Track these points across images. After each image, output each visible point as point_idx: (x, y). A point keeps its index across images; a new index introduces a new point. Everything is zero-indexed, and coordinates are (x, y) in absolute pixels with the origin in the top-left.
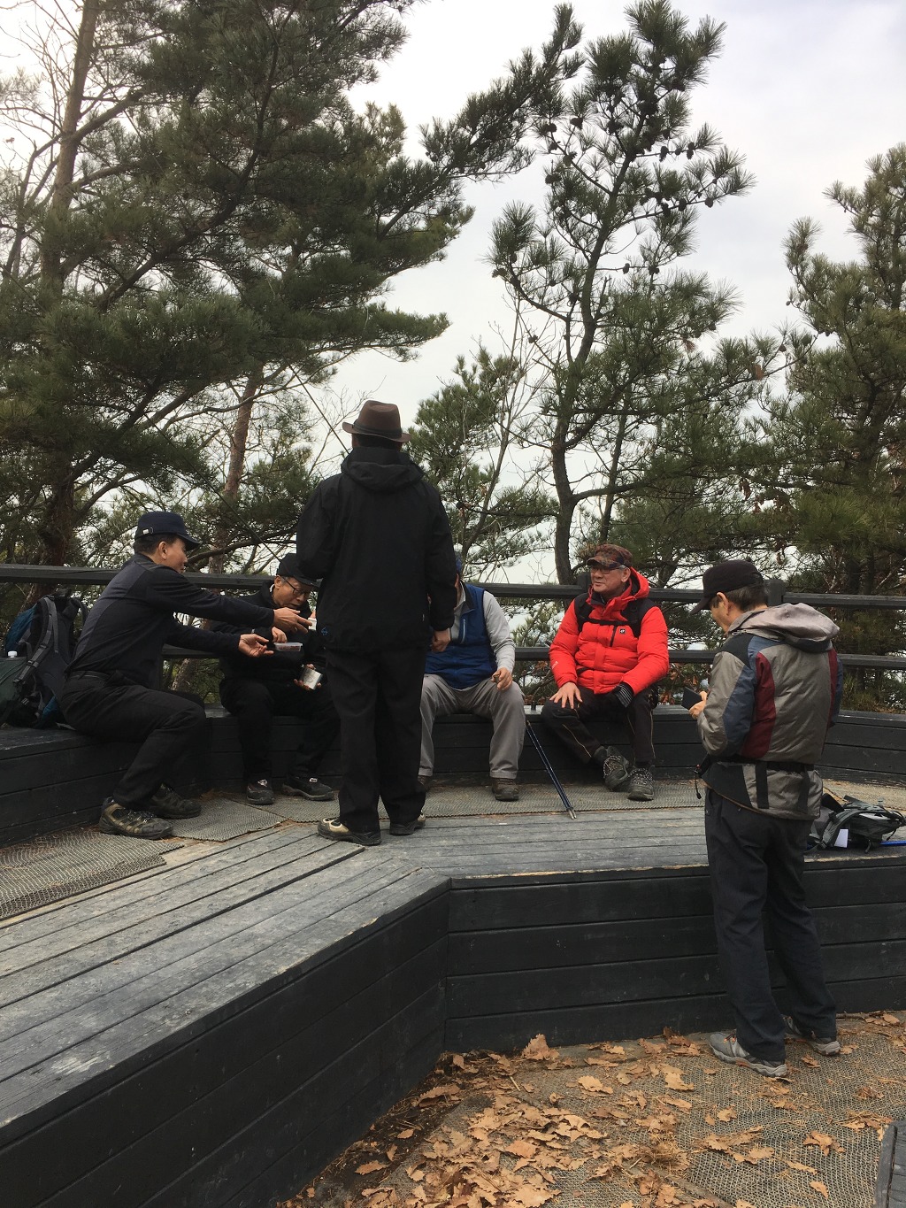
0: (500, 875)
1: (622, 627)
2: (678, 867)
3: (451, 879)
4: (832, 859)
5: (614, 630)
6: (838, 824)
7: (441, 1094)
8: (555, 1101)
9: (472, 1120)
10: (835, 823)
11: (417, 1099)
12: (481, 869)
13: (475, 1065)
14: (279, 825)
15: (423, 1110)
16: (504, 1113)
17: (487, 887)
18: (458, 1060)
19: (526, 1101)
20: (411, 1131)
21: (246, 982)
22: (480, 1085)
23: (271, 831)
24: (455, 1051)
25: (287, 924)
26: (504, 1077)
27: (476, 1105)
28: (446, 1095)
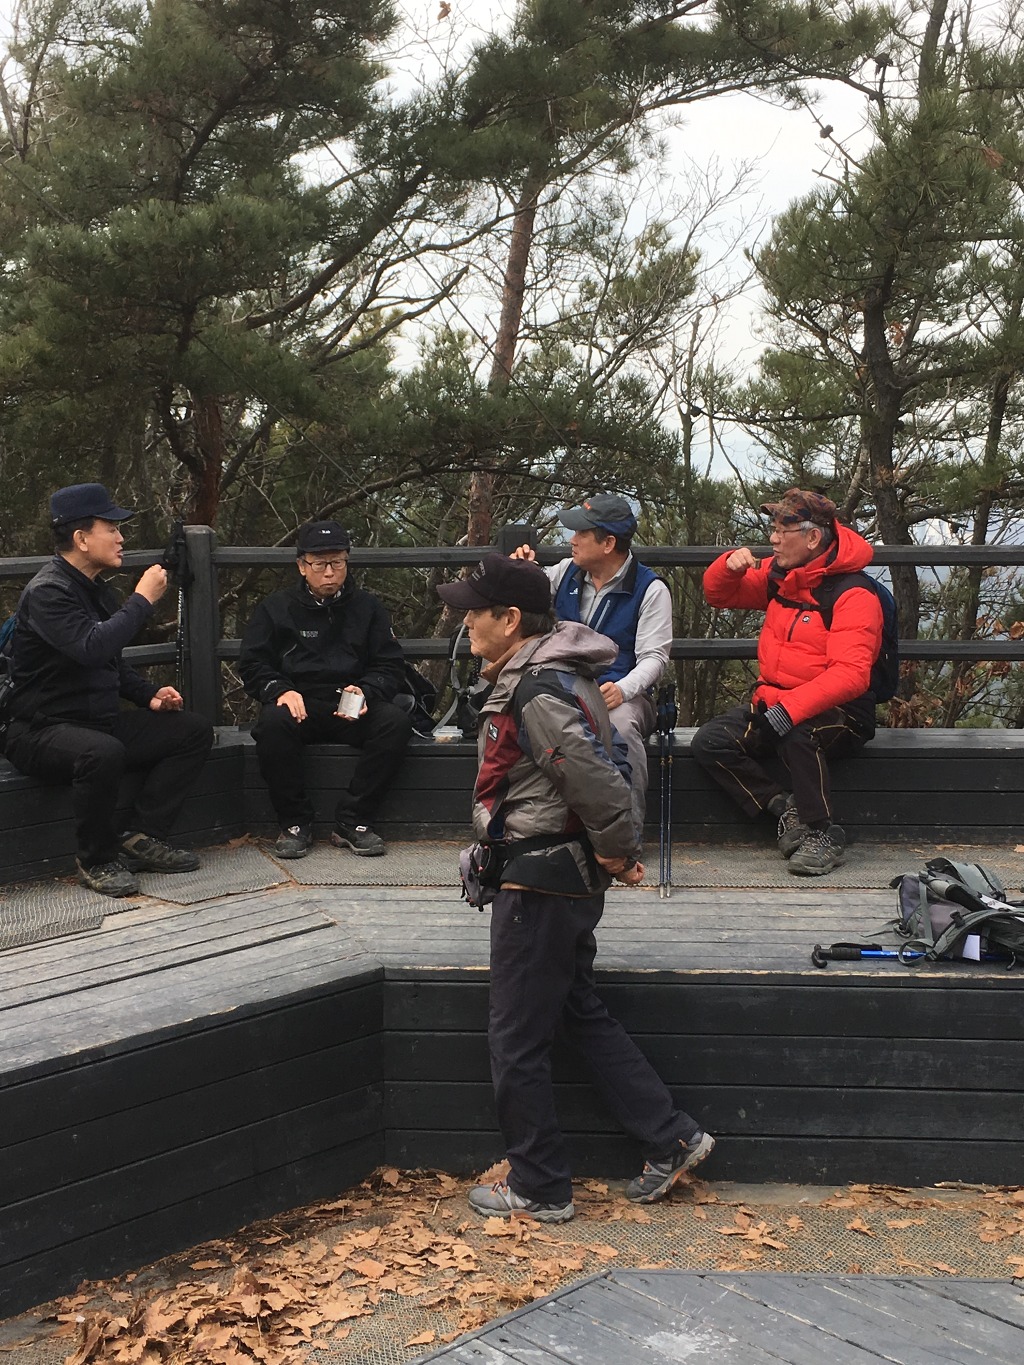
0: (448, 968)
1: (809, 613)
2: (698, 972)
3: (384, 968)
4: (939, 975)
5: (797, 616)
6: (962, 929)
7: (341, 1207)
8: (463, 1230)
9: (351, 1235)
10: (958, 927)
11: (317, 1209)
12: (436, 958)
13: (415, 1184)
14: (275, 887)
15: (312, 1221)
16: (392, 1233)
17: (430, 981)
18: (391, 1176)
19: (429, 1226)
20: (279, 1238)
21: (30, 1058)
22: (395, 1204)
23: (257, 894)
24: (394, 1166)
25: (139, 1006)
26: (430, 1199)
27: (369, 1222)
28: (347, 1209)
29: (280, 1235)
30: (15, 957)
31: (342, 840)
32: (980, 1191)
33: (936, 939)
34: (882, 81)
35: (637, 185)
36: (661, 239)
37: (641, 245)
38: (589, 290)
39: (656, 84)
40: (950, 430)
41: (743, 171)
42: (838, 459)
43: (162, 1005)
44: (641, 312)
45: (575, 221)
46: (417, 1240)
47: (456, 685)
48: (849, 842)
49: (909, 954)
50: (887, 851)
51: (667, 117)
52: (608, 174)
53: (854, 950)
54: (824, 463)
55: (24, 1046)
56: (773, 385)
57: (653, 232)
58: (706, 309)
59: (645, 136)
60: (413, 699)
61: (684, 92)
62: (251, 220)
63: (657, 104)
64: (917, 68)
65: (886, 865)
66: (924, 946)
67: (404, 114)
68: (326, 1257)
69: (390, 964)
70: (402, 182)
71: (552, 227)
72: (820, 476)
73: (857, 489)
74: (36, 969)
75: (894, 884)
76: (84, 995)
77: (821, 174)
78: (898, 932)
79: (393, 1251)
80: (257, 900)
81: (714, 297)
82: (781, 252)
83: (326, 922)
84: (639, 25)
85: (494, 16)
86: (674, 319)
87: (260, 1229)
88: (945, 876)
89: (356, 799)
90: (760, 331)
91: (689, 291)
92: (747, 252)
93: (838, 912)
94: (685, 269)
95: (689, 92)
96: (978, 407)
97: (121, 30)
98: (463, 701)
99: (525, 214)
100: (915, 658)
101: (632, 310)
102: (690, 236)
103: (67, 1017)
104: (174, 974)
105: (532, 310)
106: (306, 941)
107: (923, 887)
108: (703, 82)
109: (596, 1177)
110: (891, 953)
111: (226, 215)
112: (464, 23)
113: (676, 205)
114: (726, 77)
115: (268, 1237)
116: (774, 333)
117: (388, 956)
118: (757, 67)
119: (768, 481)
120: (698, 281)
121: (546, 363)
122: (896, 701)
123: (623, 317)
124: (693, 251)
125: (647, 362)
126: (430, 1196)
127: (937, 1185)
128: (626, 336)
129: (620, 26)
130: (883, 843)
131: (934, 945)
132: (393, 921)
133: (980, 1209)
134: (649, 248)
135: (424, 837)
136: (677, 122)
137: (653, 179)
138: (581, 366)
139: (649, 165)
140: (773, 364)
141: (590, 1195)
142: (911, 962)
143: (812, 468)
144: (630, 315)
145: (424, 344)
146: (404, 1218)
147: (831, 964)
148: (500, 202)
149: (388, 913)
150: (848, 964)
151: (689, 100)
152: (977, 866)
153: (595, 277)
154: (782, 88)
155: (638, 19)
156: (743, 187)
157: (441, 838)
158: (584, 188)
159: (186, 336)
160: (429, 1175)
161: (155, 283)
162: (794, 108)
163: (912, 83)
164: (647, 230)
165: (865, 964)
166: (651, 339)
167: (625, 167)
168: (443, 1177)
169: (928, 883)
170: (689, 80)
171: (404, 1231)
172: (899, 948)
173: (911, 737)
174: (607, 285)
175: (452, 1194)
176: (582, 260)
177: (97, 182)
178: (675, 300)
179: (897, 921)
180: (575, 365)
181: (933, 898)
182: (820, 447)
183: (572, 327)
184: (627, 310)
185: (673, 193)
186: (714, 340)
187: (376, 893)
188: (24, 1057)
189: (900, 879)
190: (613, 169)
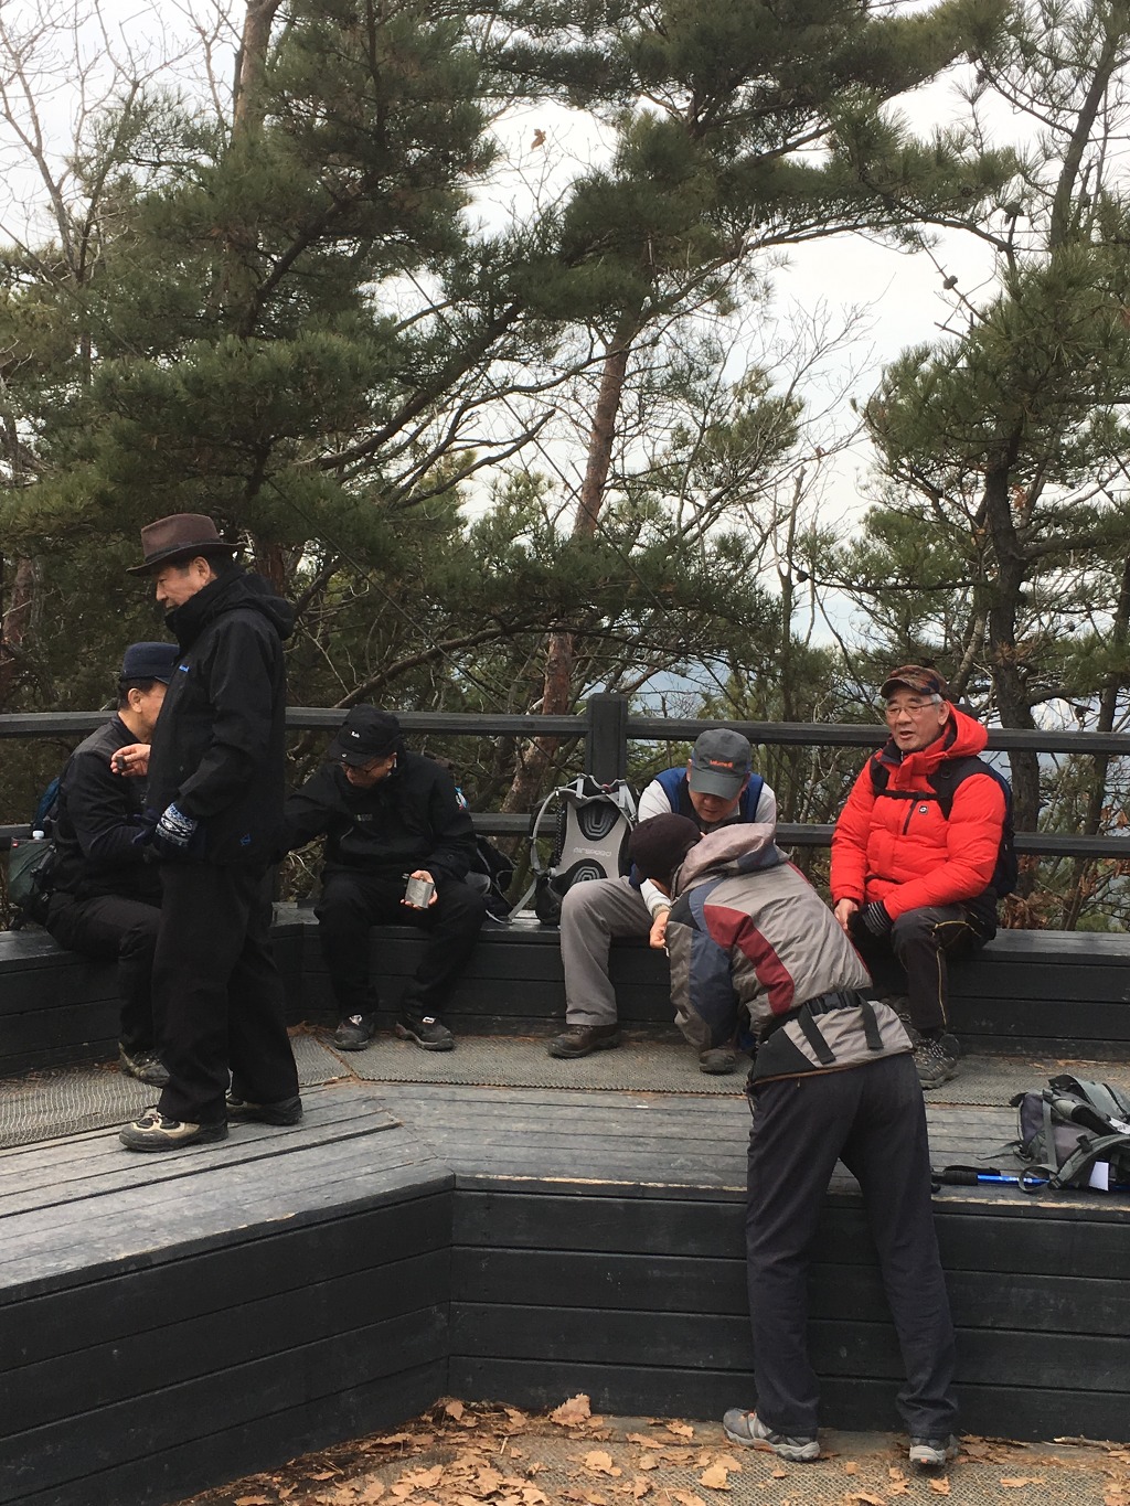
0: (525, 1178)
1: (925, 803)
3: (455, 1176)
4: (1064, 1205)
5: (912, 807)
6: (1089, 1154)
7: (400, 1441)
8: (534, 1472)
9: (410, 1474)
10: (1084, 1152)
11: (373, 1442)
12: (512, 1167)
13: (481, 1418)
14: (334, 1082)
15: (367, 1456)
16: (456, 1473)
17: (505, 1192)
18: (455, 1408)
19: (496, 1466)
20: (331, 1474)
21: (72, 1263)
22: (459, 1440)
23: (314, 1089)
24: (456, 1397)
25: (191, 1207)
26: (498, 1436)
27: (431, 1459)
28: (405, 1445)
29: (333, 1471)
30: (52, 1151)
31: (406, 1032)
32: (1104, 1449)
33: (1061, 1164)
34: (1012, 232)
35: (737, 328)
36: (761, 385)
37: (739, 392)
38: (681, 438)
39: (762, 221)
40: (1071, 601)
41: (853, 317)
42: (948, 628)
43: (214, 1209)
44: (737, 462)
45: (671, 364)
46: (484, 1481)
47: (536, 865)
48: (962, 1054)
49: (1030, 1181)
50: (1003, 1065)
51: (773, 258)
52: (707, 316)
53: (970, 1173)
54: (932, 633)
55: (66, 1249)
56: (878, 546)
57: (754, 378)
58: (809, 462)
59: (750, 277)
60: (488, 880)
61: (792, 231)
62: (335, 359)
63: (764, 243)
64: (1049, 220)
65: (1003, 1079)
66: (1046, 1173)
67: (496, 249)
68: (384, 1497)
69: (463, 1172)
70: (489, 319)
71: (645, 369)
72: (928, 647)
73: (970, 663)
74: (75, 1164)
75: (1014, 1103)
76: (128, 1195)
77: (944, 328)
78: (1018, 1156)
79: (457, 1492)
80: (316, 1095)
81: (818, 450)
82: (890, 404)
83: (392, 1123)
84: (746, 159)
85: (593, 146)
86: (773, 472)
87: (311, 1463)
88: (1070, 1095)
89: (425, 987)
90: (866, 488)
91: (790, 442)
92: (853, 403)
93: (954, 1131)
94: (787, 419)
95: (798, 231)
96: (1102, 578)
97: (197, 152)
98: (542, 882)
99: (618, 356)
100: (1035, 852)
101: (727, 461)
102: (794, 384)
103: (110, 1219)
104: (226, 1174)
105: (619, 457)
106: (369, 1143)
107: (1047, 1107)
108: (812, 221)
109: (680, 1418)
110: (1011, 1179)
111: (309, 354)
112: (561, 153)
113: (780, 350)
114: (838, 217)
115: (319, 1472)
116: (881, 491)
117: (459, 1163)
118: (870, 208)
119: (871, 650)
120: (800, 432)
121: (632, 514)
122: (1012, 899)
123: (717, 468)
124: (796, 400)
125: (741, 517)
126: (498, 1432)
127: (1056, 1440)
128: (720, 489)
129: (724, 160)
130: (999, 1055)
131: (1059, 1172)
132: (466, 1124)
133: (1104, 1469)
134: (748, 395)
135: (497, 1031)
136: (785, 263)
137: (754, 322)
138: (670, 519)
139: (751, 307)
140: (880, 524)
141: (673, 1438)
142: (1032, 1190)
143: (920, 638)
144: (725, 465)
145: (495, 488)
146: (468, 1458)
147: (945, 1189)
148: (593, 343)
149: (458, 1115)
150: (964, 1190)
151: (796, 240)
152: (1106, 1086)
153: (689, 424)
154: (898, 231)
155: (744, 153)
156: (853, 334)
157: (515, 1034)
158: (681, 329)
159: (257, 479)
160: (497, 1409)
161: (229, 424)
162: (910, 252)
163: (1044, 234)
164: (747, 376)
165: (981, 1190)
166: (749, 493)
167: (726, 309)
168: (511, 1412)
169: (1052, 1102)
170: (796, 219)
171: (468, 1471)
172: (1020, 1174)
173: (1029, 939)
174: (702, 434)
175: (521, 1431)
176: (676, 406)
177: (166, 312)
178: (775, 452)
179: (1017, 1143)
180: (664, 518)
181: (1058, 1119)
182: (929, 615)
183: (663, 477)
184: (722, 460)
185: (776, 337)
186: (818, 496)
187: (444, 1092)
188: (64, 1263)
189: (1021, 1096)
190: (713, 310)
